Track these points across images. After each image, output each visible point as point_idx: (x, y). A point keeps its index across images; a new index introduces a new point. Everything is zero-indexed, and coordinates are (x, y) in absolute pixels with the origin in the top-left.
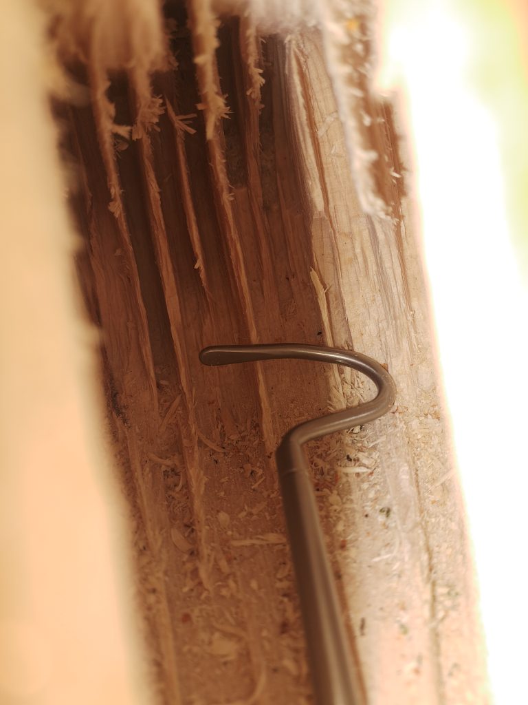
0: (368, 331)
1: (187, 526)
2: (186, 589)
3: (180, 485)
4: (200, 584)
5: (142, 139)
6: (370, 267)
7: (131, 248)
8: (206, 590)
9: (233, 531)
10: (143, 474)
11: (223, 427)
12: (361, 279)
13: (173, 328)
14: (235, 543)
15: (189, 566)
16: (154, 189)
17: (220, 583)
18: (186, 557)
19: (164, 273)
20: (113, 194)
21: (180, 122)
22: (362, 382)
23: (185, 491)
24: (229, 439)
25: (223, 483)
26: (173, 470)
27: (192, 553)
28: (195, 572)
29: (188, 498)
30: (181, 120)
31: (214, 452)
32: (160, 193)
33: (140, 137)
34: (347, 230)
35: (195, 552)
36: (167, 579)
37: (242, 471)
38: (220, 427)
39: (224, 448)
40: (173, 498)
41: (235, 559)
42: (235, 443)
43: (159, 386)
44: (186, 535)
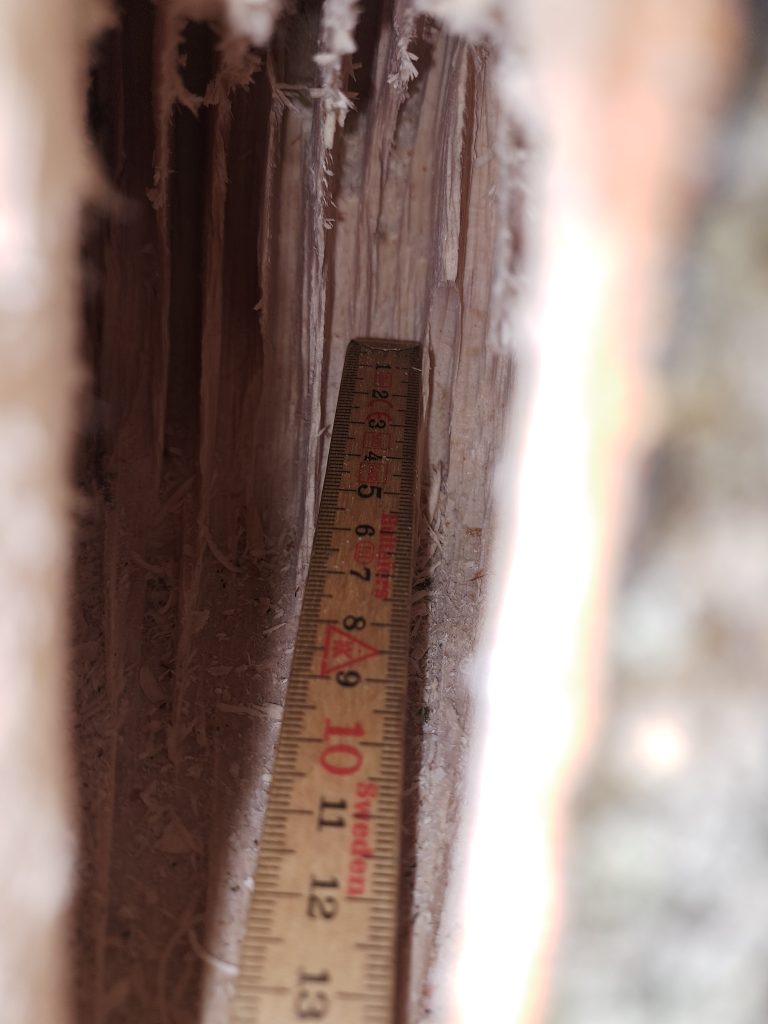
0: (473, 456)
1: (163, 665)
2: (144, 756)
3: (167, 607)
4: (165, 751)
5: (218, 105)
6: (499, 371)
7: (167, 251)
8: (171, 763)
9: (224, 689)
10: (118, 581)
11: (245, 534)
12: (482, 382)
13: (204, 381)
14: (223, 707)
15: (155, 725)
16: (220, 177)
17: (190, 757)
18: (153, 710)
19: (208, 300)
20: (157, 181)
21: (281, 93)
22: (447, 524)
23: (172, 616)
24: (248, 553)
25: (226, 616)
26: (161, 580)
27: (163, 706)
28: (162, 735)
29: (174, 626)
30: (282, 90)
31: (224, 569)
32: (228, 185)
33: (216, 102)
34: (482, 307)
35: (168, 706)
36: (122, 739)
37: (256, 604)
38: (240, 532)
39: (238, 565)
40: (153, 621)
41: (218, 729)
42: (255, 562)
43: (166, 454)
44: (160, 678)
